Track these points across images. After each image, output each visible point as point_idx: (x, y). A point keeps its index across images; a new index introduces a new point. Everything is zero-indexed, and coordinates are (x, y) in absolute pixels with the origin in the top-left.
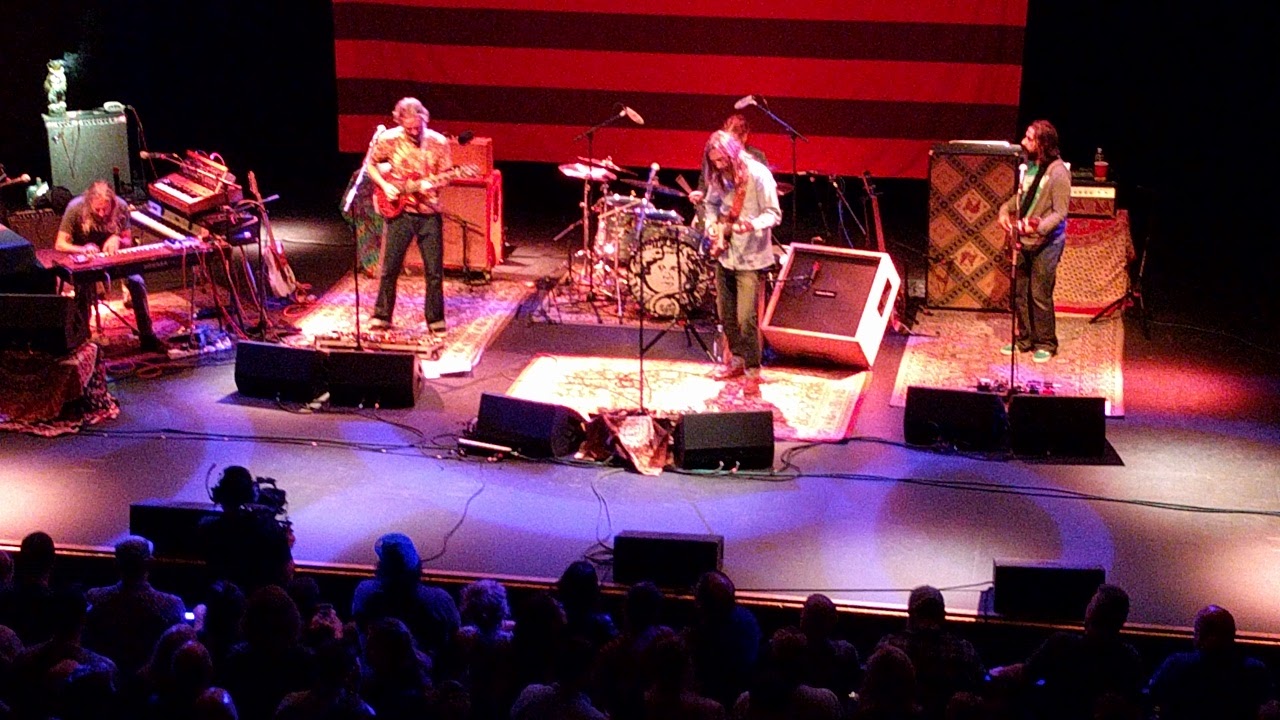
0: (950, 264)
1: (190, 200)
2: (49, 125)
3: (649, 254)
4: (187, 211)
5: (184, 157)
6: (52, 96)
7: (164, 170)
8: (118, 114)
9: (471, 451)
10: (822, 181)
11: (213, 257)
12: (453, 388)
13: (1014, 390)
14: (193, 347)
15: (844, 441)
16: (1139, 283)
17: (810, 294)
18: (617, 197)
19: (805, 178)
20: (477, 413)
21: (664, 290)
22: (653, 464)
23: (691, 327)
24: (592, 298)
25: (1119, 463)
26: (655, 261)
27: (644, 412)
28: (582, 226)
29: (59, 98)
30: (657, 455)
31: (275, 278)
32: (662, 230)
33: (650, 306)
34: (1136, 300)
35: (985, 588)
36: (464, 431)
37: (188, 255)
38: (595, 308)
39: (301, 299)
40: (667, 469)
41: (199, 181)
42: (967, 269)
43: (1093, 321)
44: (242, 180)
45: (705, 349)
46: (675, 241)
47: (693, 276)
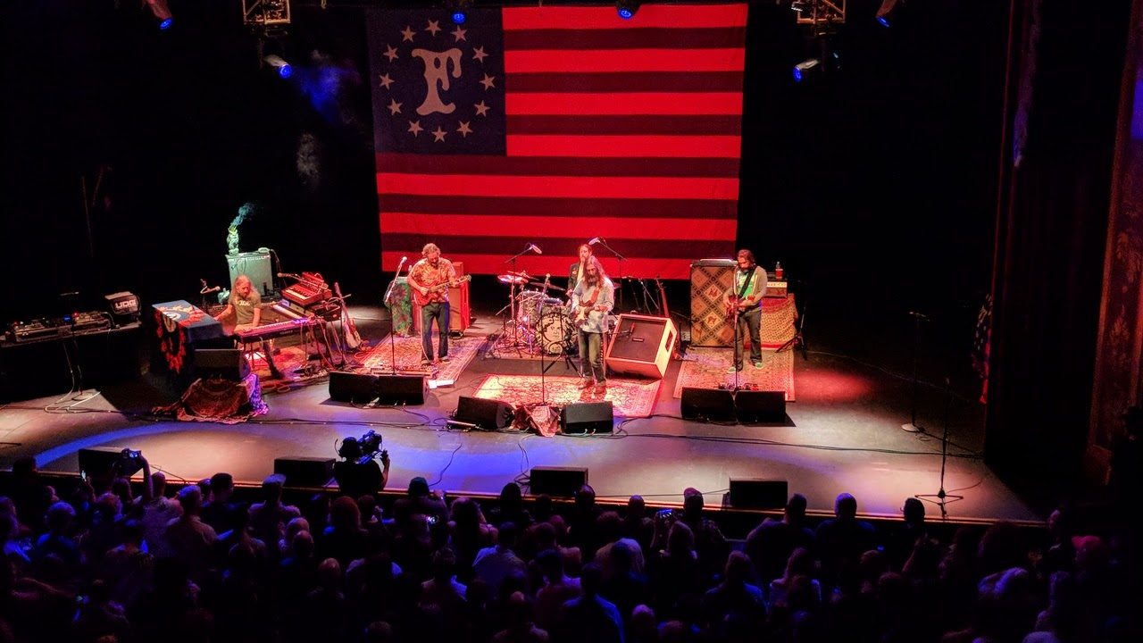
0: (703, 324)
1: (304, 298)
2: (229, 260)
3: (546, 321)
4: (303, 304)
5: (301, 275)
6: (231, 245)
7: (291, 282)
8: (266, 254)
9: (454, 426)
10: (635, 281)
11: (317, 328)
12: (444, 394)
13: (737, 389)
14: (306, 375)
15: (650, 417)
16: (800, 333)
17: (630, 340)
18: (528, 292)
19: (627, 280)
20: (457, 406)
21: (554, 340)
22: (550, 431)
23: (568, 358)
24: (517, 345)
25: (794, 425)
26: (549, 325)
27: (545, 404)
28: (510, 308)
29: (235, 247)
30: (552, 427)
31: (349, 338)
32: (553, 309)
33: (546, 348)
34: (799, 340)
35: (725, 492)
36: (451, 417)
37: (304, 327)
38: (518, 350)
39: (363, 349)
40: (557, 434)
41: (309, 288)
42: (711, 326)
43: (778, 351)
44: (332, 287)
45: (577, 370)
46: (559, 314)
47: (569, 332)
